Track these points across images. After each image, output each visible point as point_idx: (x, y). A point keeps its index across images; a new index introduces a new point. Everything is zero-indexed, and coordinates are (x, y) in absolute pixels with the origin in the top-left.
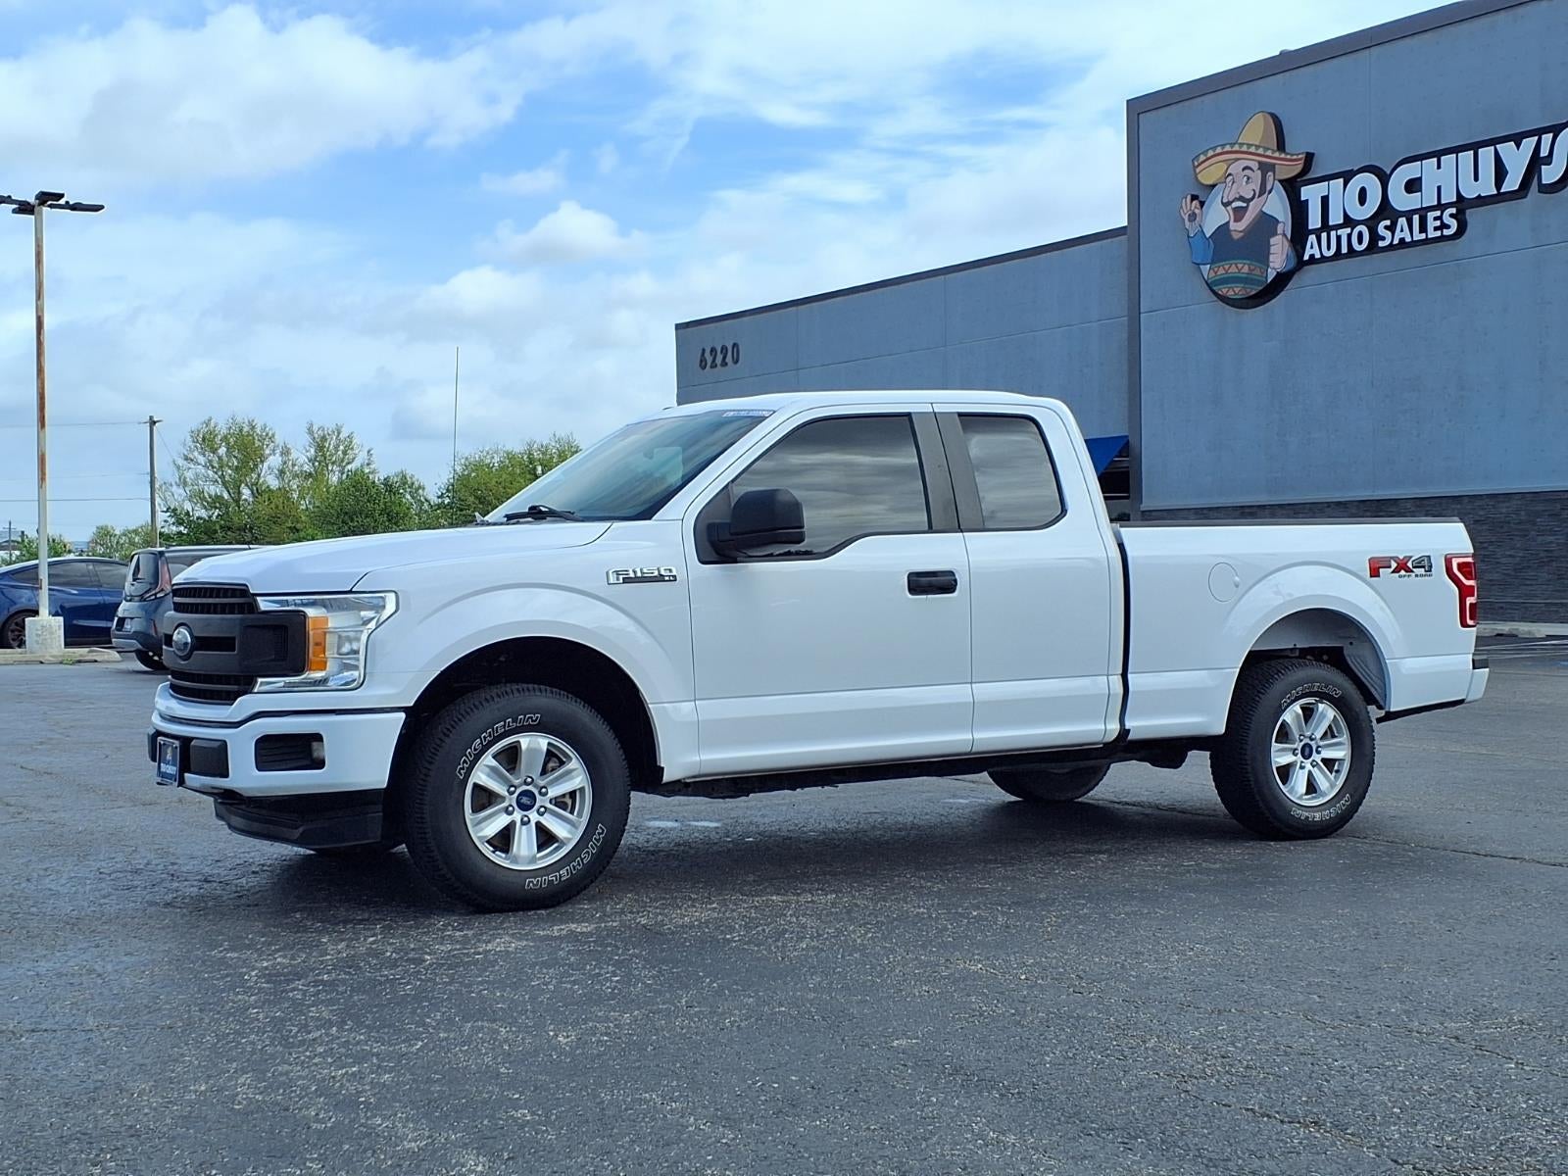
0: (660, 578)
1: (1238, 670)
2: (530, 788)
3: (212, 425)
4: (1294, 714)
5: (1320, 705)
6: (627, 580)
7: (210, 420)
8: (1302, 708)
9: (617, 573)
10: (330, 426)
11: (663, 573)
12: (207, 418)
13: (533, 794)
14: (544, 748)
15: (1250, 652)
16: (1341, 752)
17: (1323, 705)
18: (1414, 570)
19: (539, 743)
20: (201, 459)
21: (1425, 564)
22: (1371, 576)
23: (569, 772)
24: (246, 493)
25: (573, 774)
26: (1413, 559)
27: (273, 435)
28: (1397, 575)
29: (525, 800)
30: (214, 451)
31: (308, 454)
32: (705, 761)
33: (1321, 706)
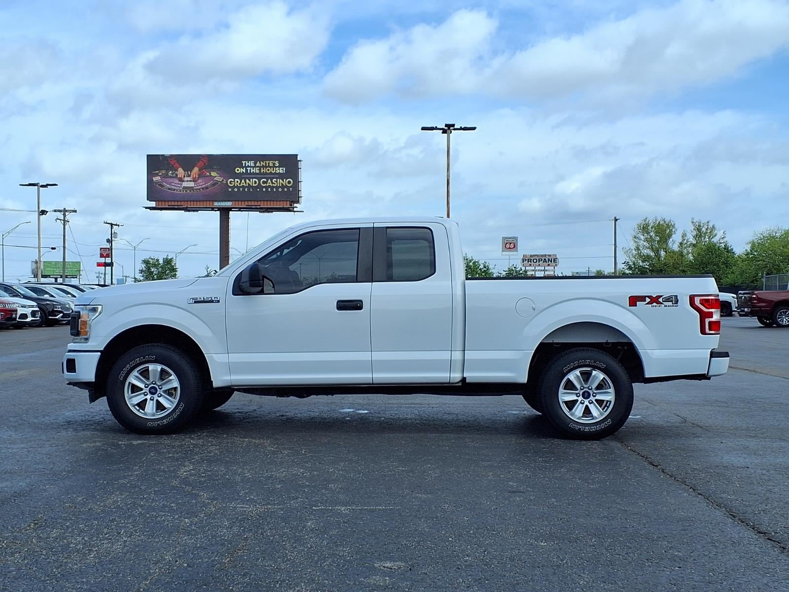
0: (212, 301)
1: (534, 351)
2: (155, 386)
3: (647, 221)
4: (575, 376)
5: (594, 371)
6: (196, 302)
7: (646, 219)
8: (580, 373)
9: (193, 299)
10: (704, 221)
11: (213, 299)
12: (645, 218)
13: (156, 388)
14: (159, 370)
15: (541, 344)
16: (609, 396)
17: (596, 372)
18: (664, 303)
19: (157, 368)
20: (642, 237)
21: (674, 300)
22: (630, 306)
23: (171, 380)
24: (663, 253)
25: (173, 381)
26: (663, 297)
27: (674, 224)
28: (651, 305)
29: (153, 390)
30: (648, 233)
31: (693, 233)
32: (233, 379)
33: (594, 373)
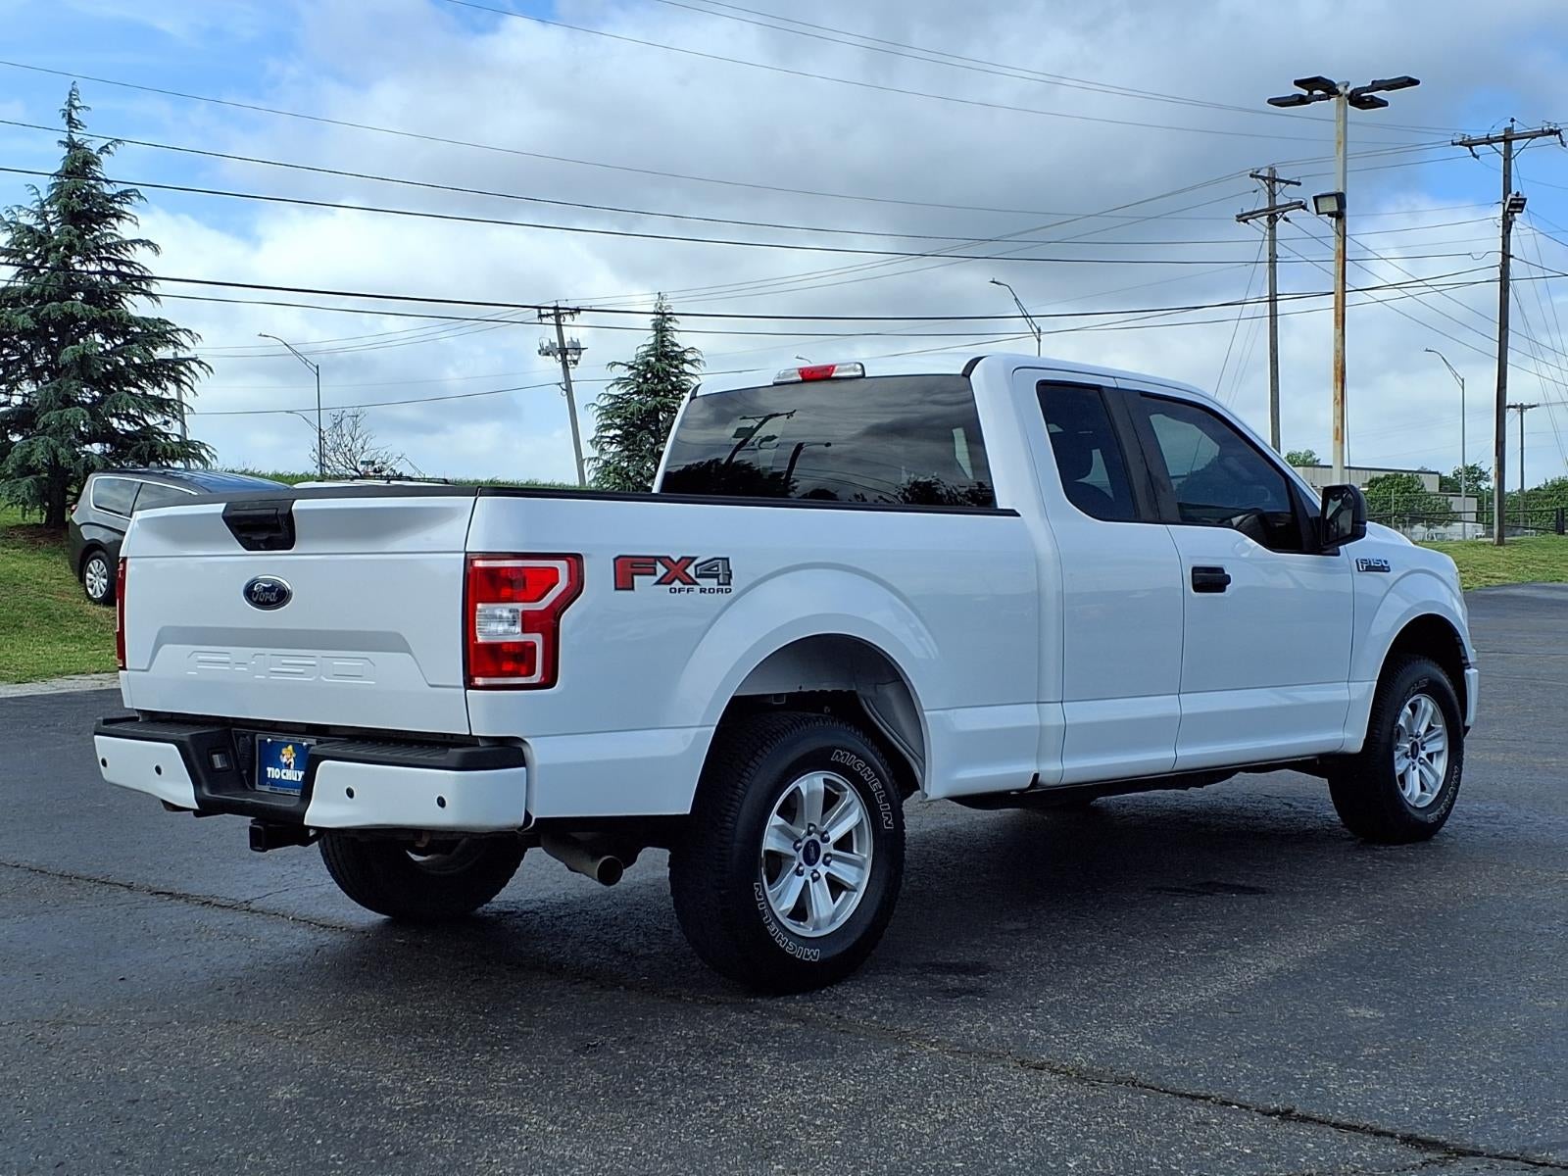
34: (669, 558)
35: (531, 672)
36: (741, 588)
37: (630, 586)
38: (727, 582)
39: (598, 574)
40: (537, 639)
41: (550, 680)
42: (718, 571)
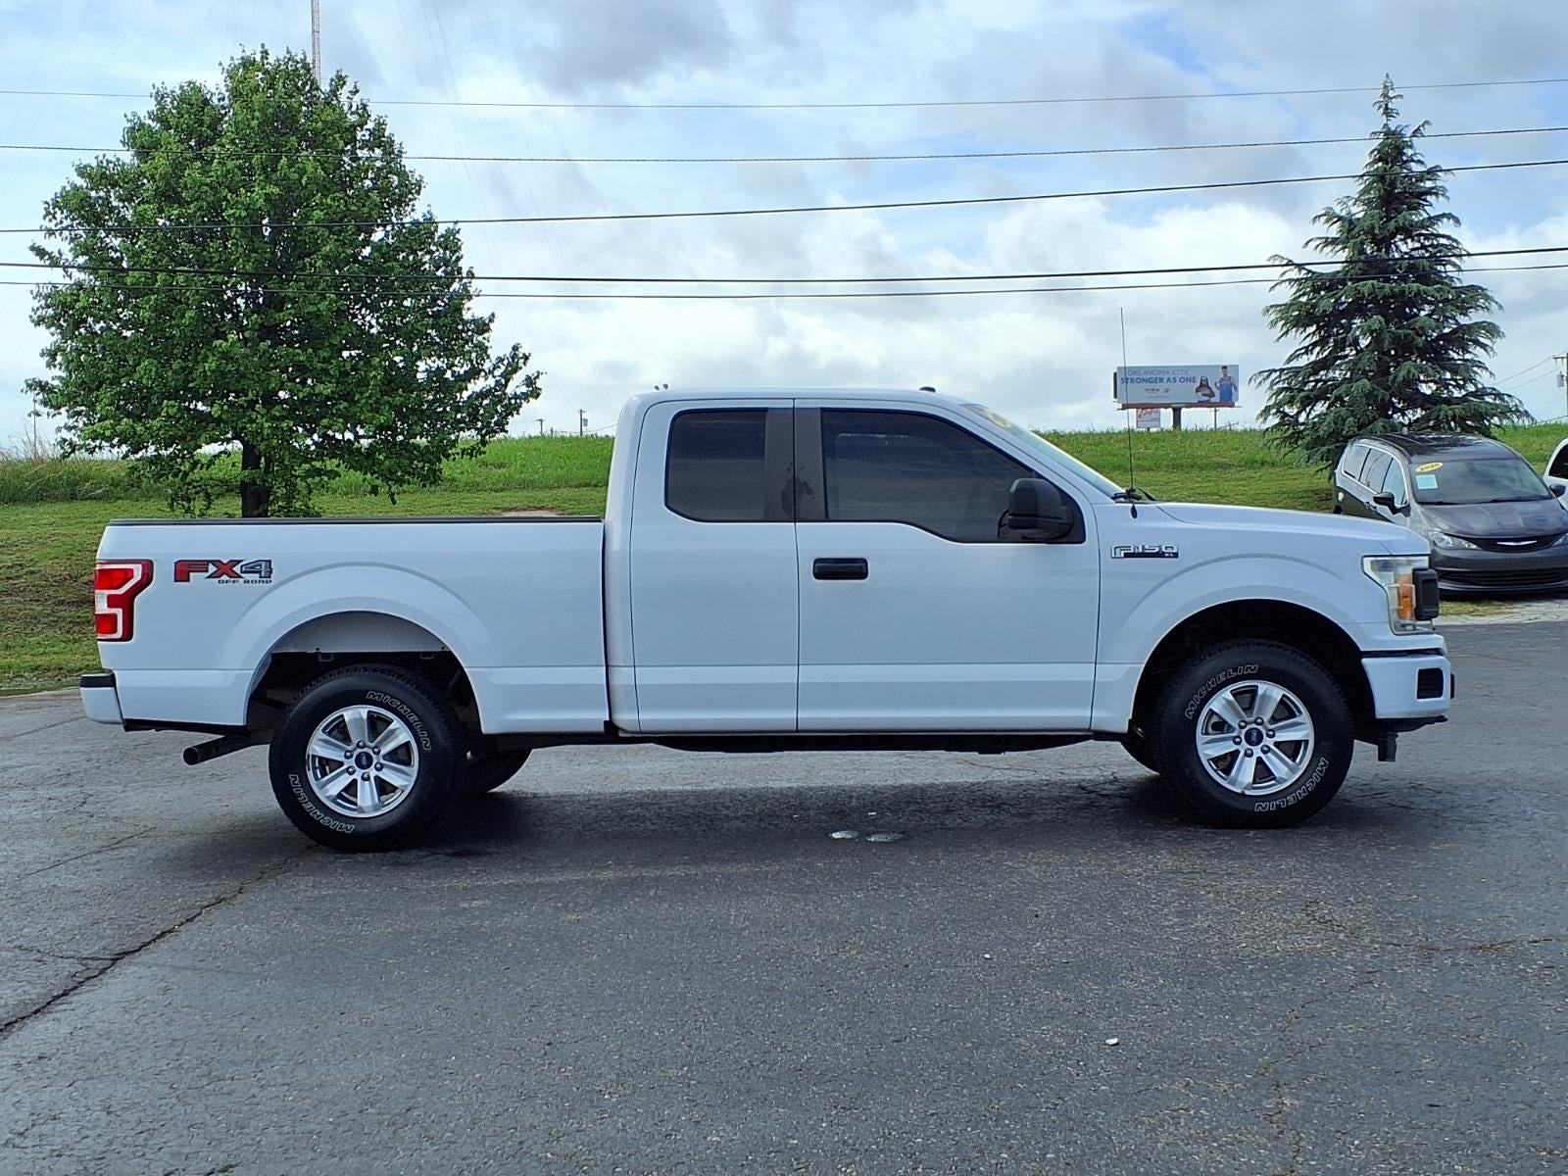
34: (220, 561)
35: (115, 631)
36: (281, 580)
37: (186, 579)
38: (267, 575)
39: (163, 573)
40: (119, 612)
41: (128, 635)
42: (262, 569)
